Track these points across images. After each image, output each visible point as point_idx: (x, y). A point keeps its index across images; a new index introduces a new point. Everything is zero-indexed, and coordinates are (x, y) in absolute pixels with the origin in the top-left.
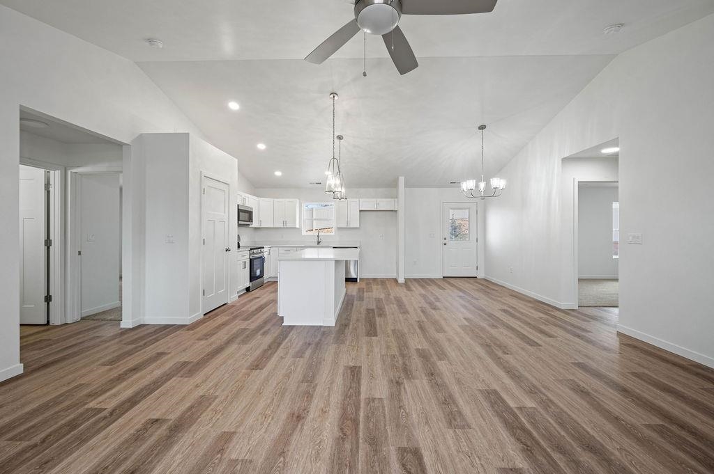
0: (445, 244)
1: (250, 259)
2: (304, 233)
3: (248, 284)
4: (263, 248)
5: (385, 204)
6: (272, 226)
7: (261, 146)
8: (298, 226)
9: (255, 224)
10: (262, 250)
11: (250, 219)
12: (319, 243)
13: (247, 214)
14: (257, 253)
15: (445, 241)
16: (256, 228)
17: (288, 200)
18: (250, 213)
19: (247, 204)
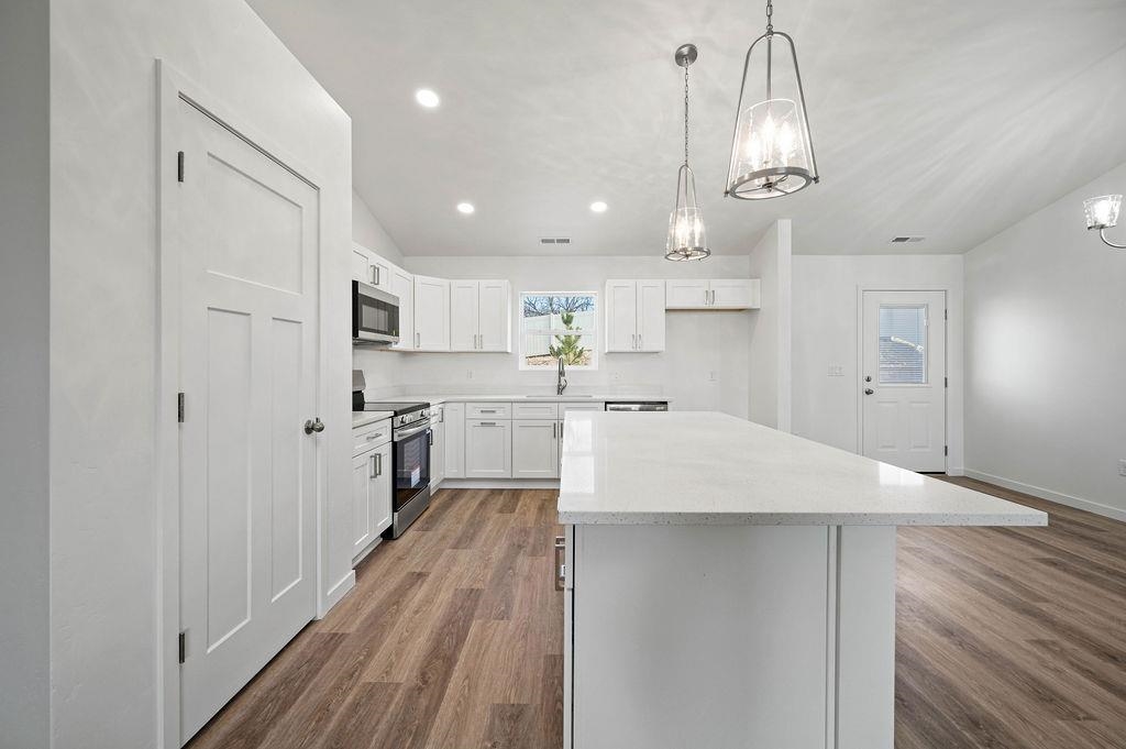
0: (869, 393)
1: (395, 445)
2: (523, 365)
3: (386, 519)
4: (428, 405)
5: (729, 294)
6: (447, 349)
7: (428, 98)
8: (509, 351)
9: (404, 342)
10: (425, 412)
11: (393, 328)
12: (560, 390)
13: (382, 314)
14: (412, 424)
15: (868, 386)
16: (405, 354)
17: (484, 283)
18: (392, 311)
19: (383, 286)
